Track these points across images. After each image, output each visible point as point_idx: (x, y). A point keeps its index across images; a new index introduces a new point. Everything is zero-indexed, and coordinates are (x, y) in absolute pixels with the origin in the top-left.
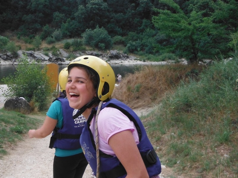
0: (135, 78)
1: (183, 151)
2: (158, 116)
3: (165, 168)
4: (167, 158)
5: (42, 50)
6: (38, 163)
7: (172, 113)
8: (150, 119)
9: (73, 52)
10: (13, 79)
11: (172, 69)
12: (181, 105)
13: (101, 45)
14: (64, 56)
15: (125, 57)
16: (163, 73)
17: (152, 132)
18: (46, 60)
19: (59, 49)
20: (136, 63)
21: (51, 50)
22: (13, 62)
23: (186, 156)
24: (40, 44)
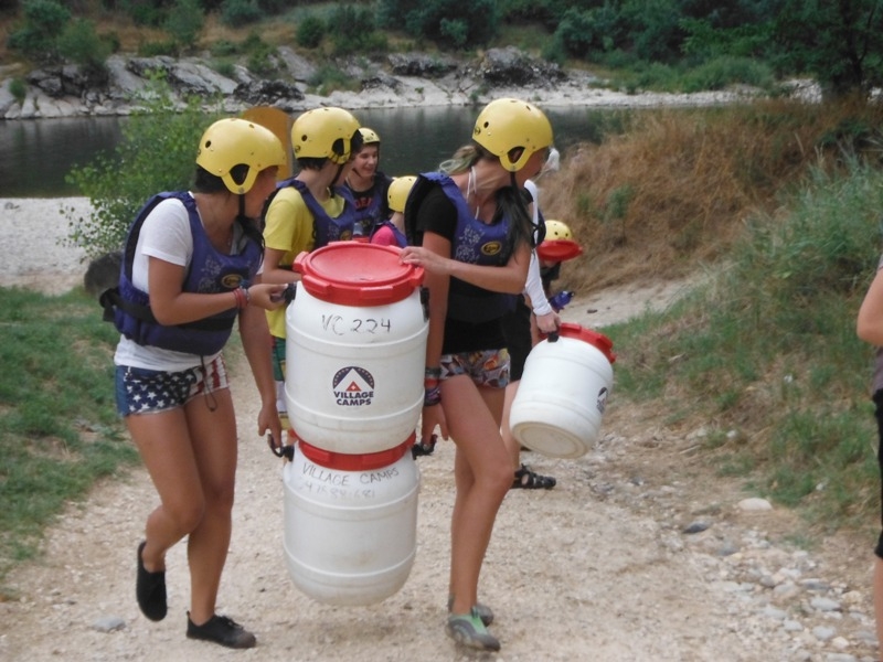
0: (607, 162)
1: (836, 443)
2: (721, 313)
3: (769, 511)
4: (773, 472)
5: (207, 54)
6: (269, 496)
7: (781, 299)
8: (688, 322)
9: (334, 60)
10: (115, 174)
11: (761, 124)
12: (820, 263)
13: (452, 28)
14: (298, 77)
15: (550, 76)
16: (723, 141)
17: (701, 375)
18: (226, 95)
19: (279, 48)
20: (598, 100)
21: (244, 53)
22: (88, 103)
23: (852, 460)
24: (199, 27)
